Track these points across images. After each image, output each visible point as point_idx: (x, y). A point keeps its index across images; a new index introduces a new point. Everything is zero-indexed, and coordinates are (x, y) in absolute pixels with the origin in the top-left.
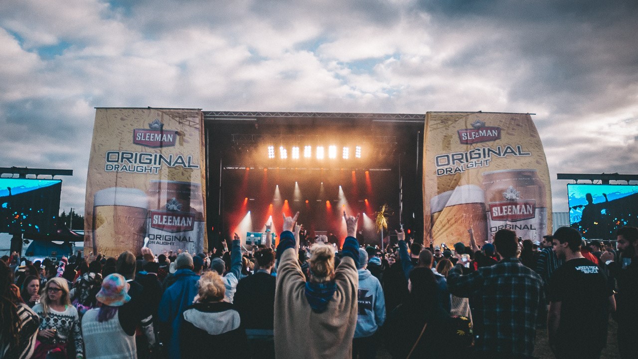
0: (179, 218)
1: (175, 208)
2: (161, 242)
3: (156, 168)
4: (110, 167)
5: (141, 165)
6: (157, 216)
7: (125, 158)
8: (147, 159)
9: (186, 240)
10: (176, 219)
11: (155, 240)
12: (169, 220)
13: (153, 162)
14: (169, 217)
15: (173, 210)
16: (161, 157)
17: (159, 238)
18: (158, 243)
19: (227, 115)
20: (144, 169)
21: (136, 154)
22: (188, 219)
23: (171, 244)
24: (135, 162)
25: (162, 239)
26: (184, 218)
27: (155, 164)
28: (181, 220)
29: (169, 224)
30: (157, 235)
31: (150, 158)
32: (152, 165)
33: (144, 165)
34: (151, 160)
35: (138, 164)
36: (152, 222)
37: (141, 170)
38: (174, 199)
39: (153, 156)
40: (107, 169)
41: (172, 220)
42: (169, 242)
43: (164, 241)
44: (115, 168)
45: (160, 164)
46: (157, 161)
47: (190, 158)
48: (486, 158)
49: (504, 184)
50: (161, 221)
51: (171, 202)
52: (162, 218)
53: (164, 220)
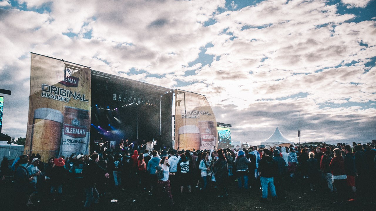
0: (79, 130)
1: (77, 124)
3: (68, 99)
4: (44, 94)
5: (61, 96)
6: (67, 128)
7: (53, 90)
8: (64, 93)
9: (83, 143)
10: (77, 130)
11: (66, 142)
12: (73, 131)
15: (75, 125)
16: (70, 92)
17: (69, 141)
18: (68, 144)
19: (98, 73)
20: (62, 98)
21: (58, 89)
22: (83, 130)
23: (74, 145)
24: (58, 94)
25: (70, 142)
26: (81, 130)
27: (67, 96)
28: (80, 131)
30: (67, 139)
31: (65, 92)
32: (66, 97)
33: (63, 97)
34: (66, 93)
35: (60, 95)
36: (65, 131)
37: (61, 99)
38: (76, 118)
39: (67, 91)
40: (42, 96)
41: (75, 130)
42: (74, 144)
43: (71, 143)
44: (47, 95)
45: (70, 97)
46: (69, 95)
47: (84, 95)
48: (198, 115)
49: (205, 126)
50: (70, 131)
51: (74, 120)
52: (70, 129)
53: (71, 130)
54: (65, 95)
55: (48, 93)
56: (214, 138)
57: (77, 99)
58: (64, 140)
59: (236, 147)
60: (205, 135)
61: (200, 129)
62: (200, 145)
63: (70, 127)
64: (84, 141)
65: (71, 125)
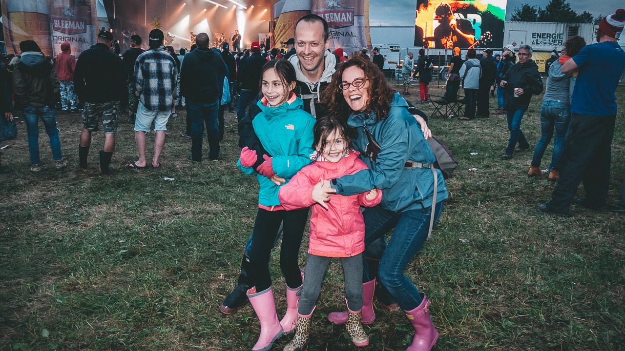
0: (73, 22)
1: (71, 14)
6: (57, 21)
11: (57, 40)
12: (66, 24)
14: (66, 21)
15: (68, 16)
17: (61, 39)
26: (77, 23)
28: (75, 24)
29: (66, 27)
38: (68, 6)
50: (60, 25)
51: (66, 8)
52: (60, 23)
56: (353, 20)
58: (55, 38)
60: (324, 12)
63: (60, 19)
64: (84, 39)
65: (62, 17)
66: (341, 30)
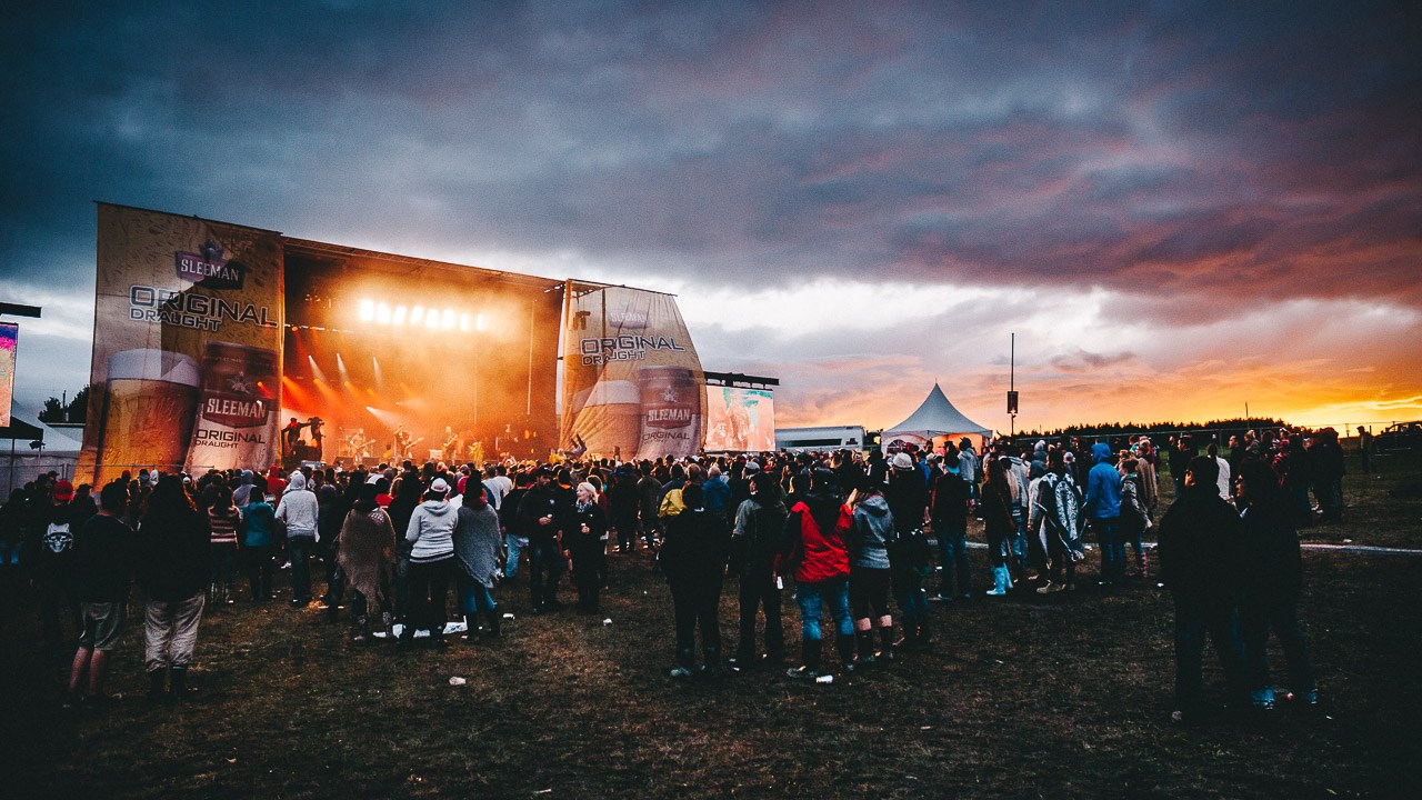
0: (248, 405)
1: (243, 389)
2: (218, 442)
3: (215, 322)
4: (137, 313)
5: (190, 314)
6: (214, 400)
7: (164, 300)
8: (199, 305)
9: (255, 440)
10: (243, 406)
11: (206, 437)
12: (233, 408)
13: (209, 309)
14: (233, 402)
15: (239, 392)
16: (221, 304)
17: (215, 436)
18: (211, 444)
20: (195, 321)
21: (183, 296)
23: (232, 445)
25: (218, 437)
27: (213, 314)
28: (250, 407)
29: (232, 413)
30: (211, 432)
31: (205, 304)
33: (196, 316)
34: (206, 307)
36: (205, 409)
37: (190, 323)
39: (210, 302)
40: (131, 317)
41: (237, 407)
42: (230, 443)
43: (222, 441)
44: (147, 315)
45: (220, 316)
46: (217, 310)
47: (264, 310)
48: (641, 349)
49: (661, 383)
50: (221, 408)
51: (236, 377)
52: (222, 403)
53: (225, 407)
54: (205, 312)
55: (148, 308)
56: (690, 418)
57: (242, 319)
58: (202, 434)
59: (848, 443)
60: (658, 408)
61: (643, 391)
62: (639, 439)
63: (222, 397)
64: (260, 436)
65: (226, 393)
66: (673, 431)
